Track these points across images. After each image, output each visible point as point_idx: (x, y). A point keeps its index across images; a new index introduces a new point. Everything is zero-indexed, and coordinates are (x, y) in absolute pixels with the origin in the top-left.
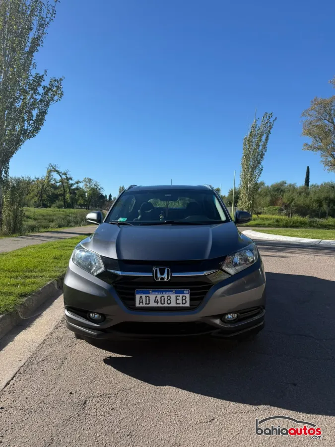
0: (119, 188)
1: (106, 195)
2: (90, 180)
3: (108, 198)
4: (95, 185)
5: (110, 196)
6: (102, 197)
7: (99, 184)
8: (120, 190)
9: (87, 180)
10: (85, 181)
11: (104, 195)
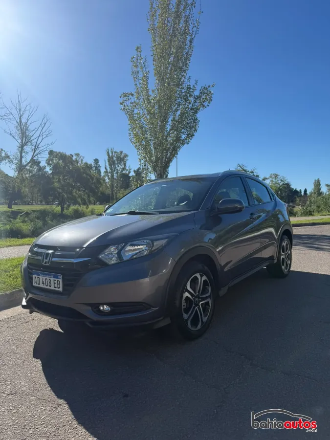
0: (314, 181)
1: (301, 190)
2: (276, 176)
3: (303, 193)
4: (282, 181)
5: (306, 191)
6: (296, 193)
7: (286, 179)
8: (315, 183)
9: (273, 176)
10: (271, 177)
11: (298, 190)
